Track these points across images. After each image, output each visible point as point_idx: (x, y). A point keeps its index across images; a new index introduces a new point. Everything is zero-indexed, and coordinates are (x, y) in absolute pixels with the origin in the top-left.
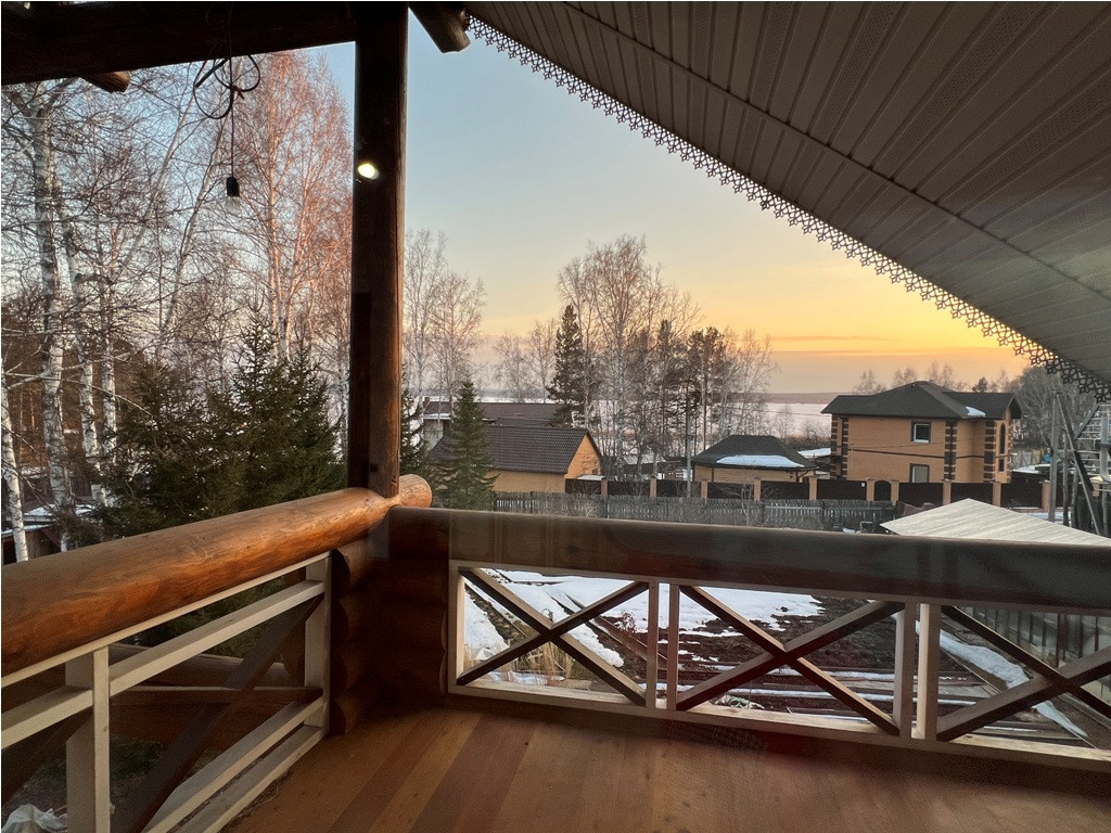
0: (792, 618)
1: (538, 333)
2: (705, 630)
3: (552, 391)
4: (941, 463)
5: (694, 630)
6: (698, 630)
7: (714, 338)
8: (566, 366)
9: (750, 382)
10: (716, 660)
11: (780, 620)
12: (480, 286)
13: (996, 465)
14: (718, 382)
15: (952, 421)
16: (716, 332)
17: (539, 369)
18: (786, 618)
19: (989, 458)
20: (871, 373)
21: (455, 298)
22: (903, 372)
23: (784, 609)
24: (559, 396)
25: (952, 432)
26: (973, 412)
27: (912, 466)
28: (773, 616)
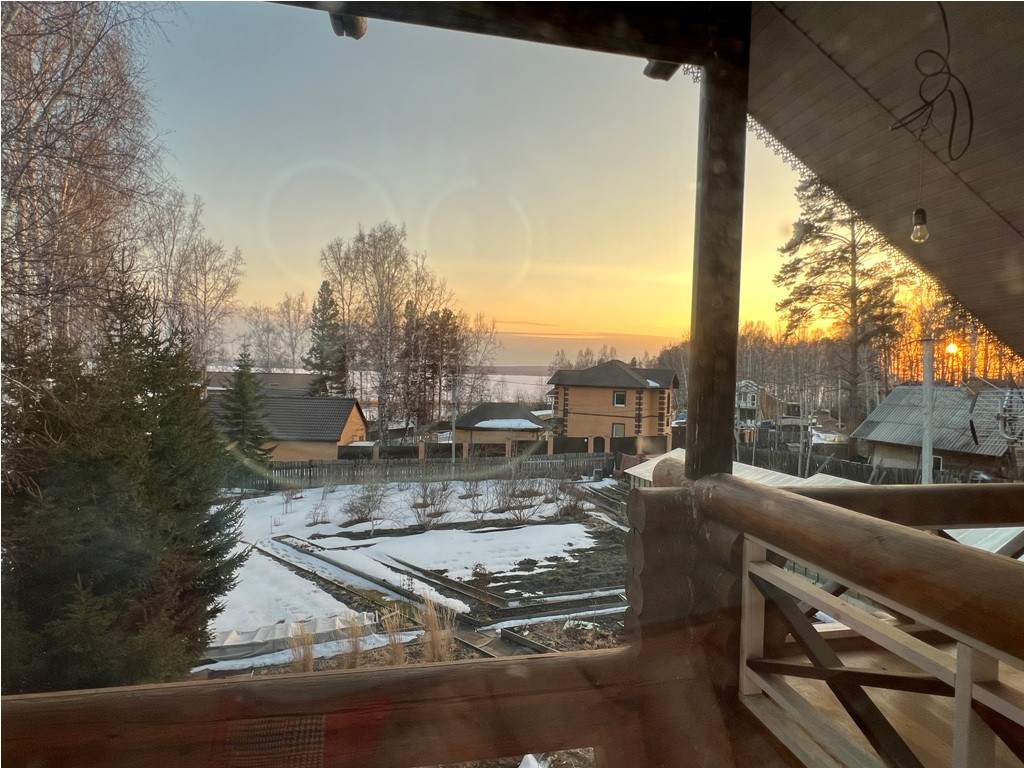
0: (579, 551)
1: (287, 305)
2: (520, 570)
3: (308, 362)
4: (633, 422)
5: (511, 571)
6: (514, 570)
7: (449, 318)
8: (322, 338)
9: (480, 357)
10: (541, 593)
11: (572, 553)
12: (238, 256)
13: (665, 422)
14: (454, 357)
15: (640, 390)
16: (451, 313)
17: (288, 340)
18: (574, 551)
19: (661, 417)
20: (562, 351)
21: (208, 264)
22: (584, 352)
23: (571, 545)
24: (315, 367)
25: (640, 398)
26: (652, 384)
27: (613, 424)
28: (565, 551)
